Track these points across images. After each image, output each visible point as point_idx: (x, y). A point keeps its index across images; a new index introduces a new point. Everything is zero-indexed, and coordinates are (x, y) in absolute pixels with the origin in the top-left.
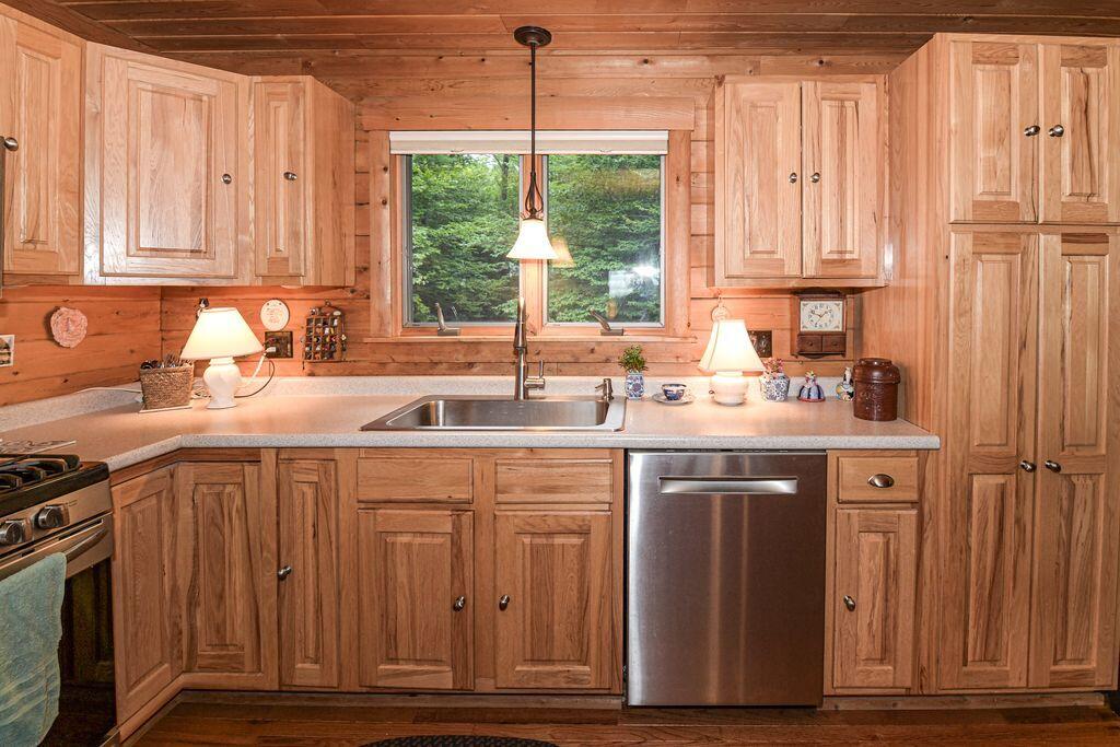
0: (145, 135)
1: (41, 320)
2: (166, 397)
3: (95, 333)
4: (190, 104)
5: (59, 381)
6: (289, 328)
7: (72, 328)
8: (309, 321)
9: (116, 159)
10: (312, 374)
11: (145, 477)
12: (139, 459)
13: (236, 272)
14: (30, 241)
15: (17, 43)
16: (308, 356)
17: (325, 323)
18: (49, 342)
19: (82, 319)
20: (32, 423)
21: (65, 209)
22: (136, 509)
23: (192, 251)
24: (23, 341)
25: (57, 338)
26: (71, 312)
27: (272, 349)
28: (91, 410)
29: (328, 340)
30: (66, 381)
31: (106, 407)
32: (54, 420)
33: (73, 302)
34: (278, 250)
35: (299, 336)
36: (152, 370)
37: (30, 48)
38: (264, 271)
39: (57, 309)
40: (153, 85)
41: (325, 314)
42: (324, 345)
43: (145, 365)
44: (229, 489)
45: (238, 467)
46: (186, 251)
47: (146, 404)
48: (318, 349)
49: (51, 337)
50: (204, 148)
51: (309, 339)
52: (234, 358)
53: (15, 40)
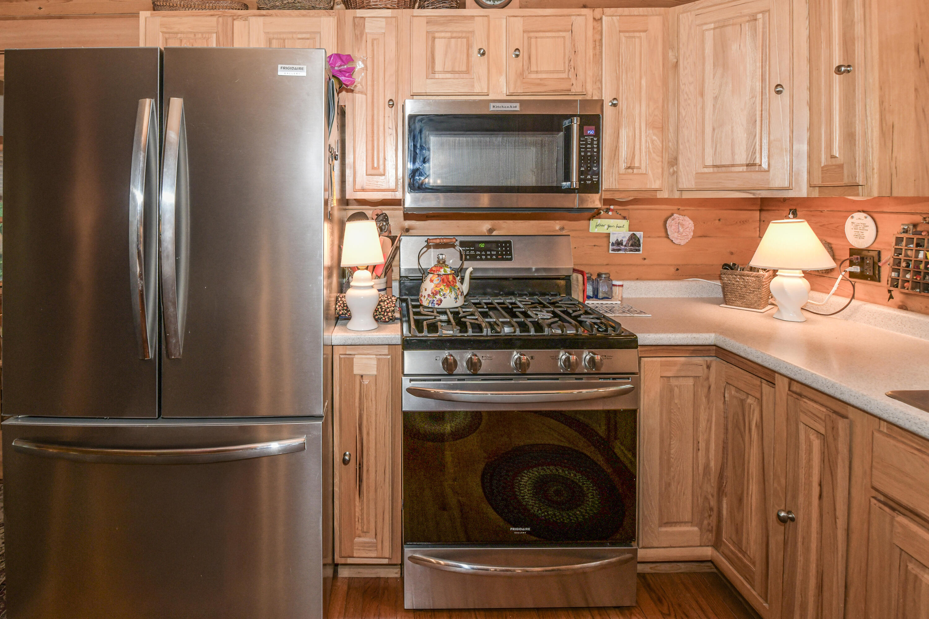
0: (709, 67)
1: (661, 223)
2: (742, 297)
3: (700, 235)
4: (746, 27)
5: (673, 270)
6: (876, 247)
7: (681, 230)
8: (899, 240)
9: (688, 95)
10: (903, 307)
11: (683, 359)
12: (673, 342)
13: (790, 183)
14: (629, 168)
15: (620, 32)
16: (894, 283)
17: (918, 245)
18: (666, 239)
19: (689, 223)
20: (650, 296)
21: (652, 141)
22: (674, 382)
23: (748, 165)
24: (649, 237)
25: (670, 237)
26: (681, 217)
27: (856, 269)
28: (693, 296)
29: (922, 266)
30: (678, 269)
31: (705, 296)
32: (666, 297)
33: (683, 210)
34: (833, 157)
35: (887, 256)
36: (730, 271)
37: (627, 32)
38: (818, 181)
39: (672, 215)
40: (715, 22)
41: (920, 233)
42: (918, 273)
43: (726, 266)
44: (750, 400)
45: (757, 382)
46: (742, 165)
47: (726, 300)
48: (908, 276)
49: (667, 236)
50: (759, 64)
51: (898, 263)
52: (804, 272)
53: (618, 29)
